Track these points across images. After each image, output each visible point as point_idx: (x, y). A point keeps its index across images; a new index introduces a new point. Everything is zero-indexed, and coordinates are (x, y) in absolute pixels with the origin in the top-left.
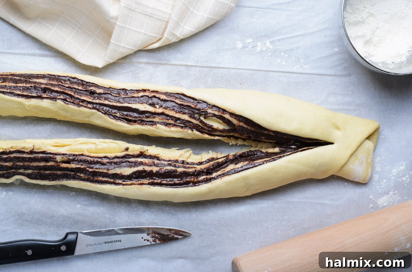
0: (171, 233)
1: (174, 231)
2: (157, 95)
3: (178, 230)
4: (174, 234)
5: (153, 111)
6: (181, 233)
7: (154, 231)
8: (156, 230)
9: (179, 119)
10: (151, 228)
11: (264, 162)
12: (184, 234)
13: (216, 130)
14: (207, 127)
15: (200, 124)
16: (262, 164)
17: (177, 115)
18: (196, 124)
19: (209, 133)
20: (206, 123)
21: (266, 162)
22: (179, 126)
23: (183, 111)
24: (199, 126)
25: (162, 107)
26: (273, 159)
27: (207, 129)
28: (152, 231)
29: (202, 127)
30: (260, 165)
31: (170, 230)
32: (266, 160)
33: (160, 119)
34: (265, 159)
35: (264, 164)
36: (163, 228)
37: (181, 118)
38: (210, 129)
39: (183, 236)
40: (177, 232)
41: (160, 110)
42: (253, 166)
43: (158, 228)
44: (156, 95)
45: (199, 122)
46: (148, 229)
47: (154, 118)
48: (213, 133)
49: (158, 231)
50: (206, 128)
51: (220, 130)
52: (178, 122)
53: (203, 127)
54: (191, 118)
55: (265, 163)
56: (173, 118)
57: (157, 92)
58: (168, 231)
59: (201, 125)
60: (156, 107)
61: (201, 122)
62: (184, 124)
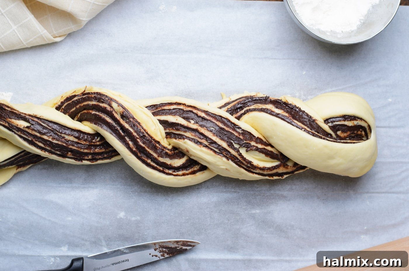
0: (179, 245)
1: (181, 243)
2: (195, 111)
3: (185, 241)
4: (182, 245)
5: (186, 125)
6: (189, 243)
7: (160, 246)
8: (163, 244)
9: (215, 143)
10: (157, 243)
11: (302, 128)
12: (192, 244)
13: (255, 167)
14: (246, 162)
15: (239, 157)
16: (299, 128)
17: (214, 138)
18: (233, 155)
19: (247, 169)
20: (245, 158)
21: (305, 131)
22: (212, 149)
23: (222, 137)
24: (238, 159)
25: (197, 124)
26: (312, 133)
27: (246, 164)
28: (159, 245)
29: (240, 161)
30: (297, 127)
31: (177, 242)
32: (305, 129)
33: (192, 135)
34: (306, 127)
35: (301, 130)
36: (170, 242)
37: (218, 143)
38: (249, 165)
39: (191, 246)
40: (185, 243)
41: (195, 126)
42: (289, 121)
43: (164, 242)
44: (193, 110)
45: (238, 154)
46: (155, 244)
47: (185, 132)
48: (252, 170)
49: (165, 245)
50: (244, 162)
51: (260, 167)
52: (214, 145)
53: (242, 161)
54: (230, 147)
55: (303, 130)
56: (208, 139)
57: (195, 108)
58: (175, 244)
59: (240, 159)
60: (190, 122)
61: (240, 155)
62: (219, 150)
